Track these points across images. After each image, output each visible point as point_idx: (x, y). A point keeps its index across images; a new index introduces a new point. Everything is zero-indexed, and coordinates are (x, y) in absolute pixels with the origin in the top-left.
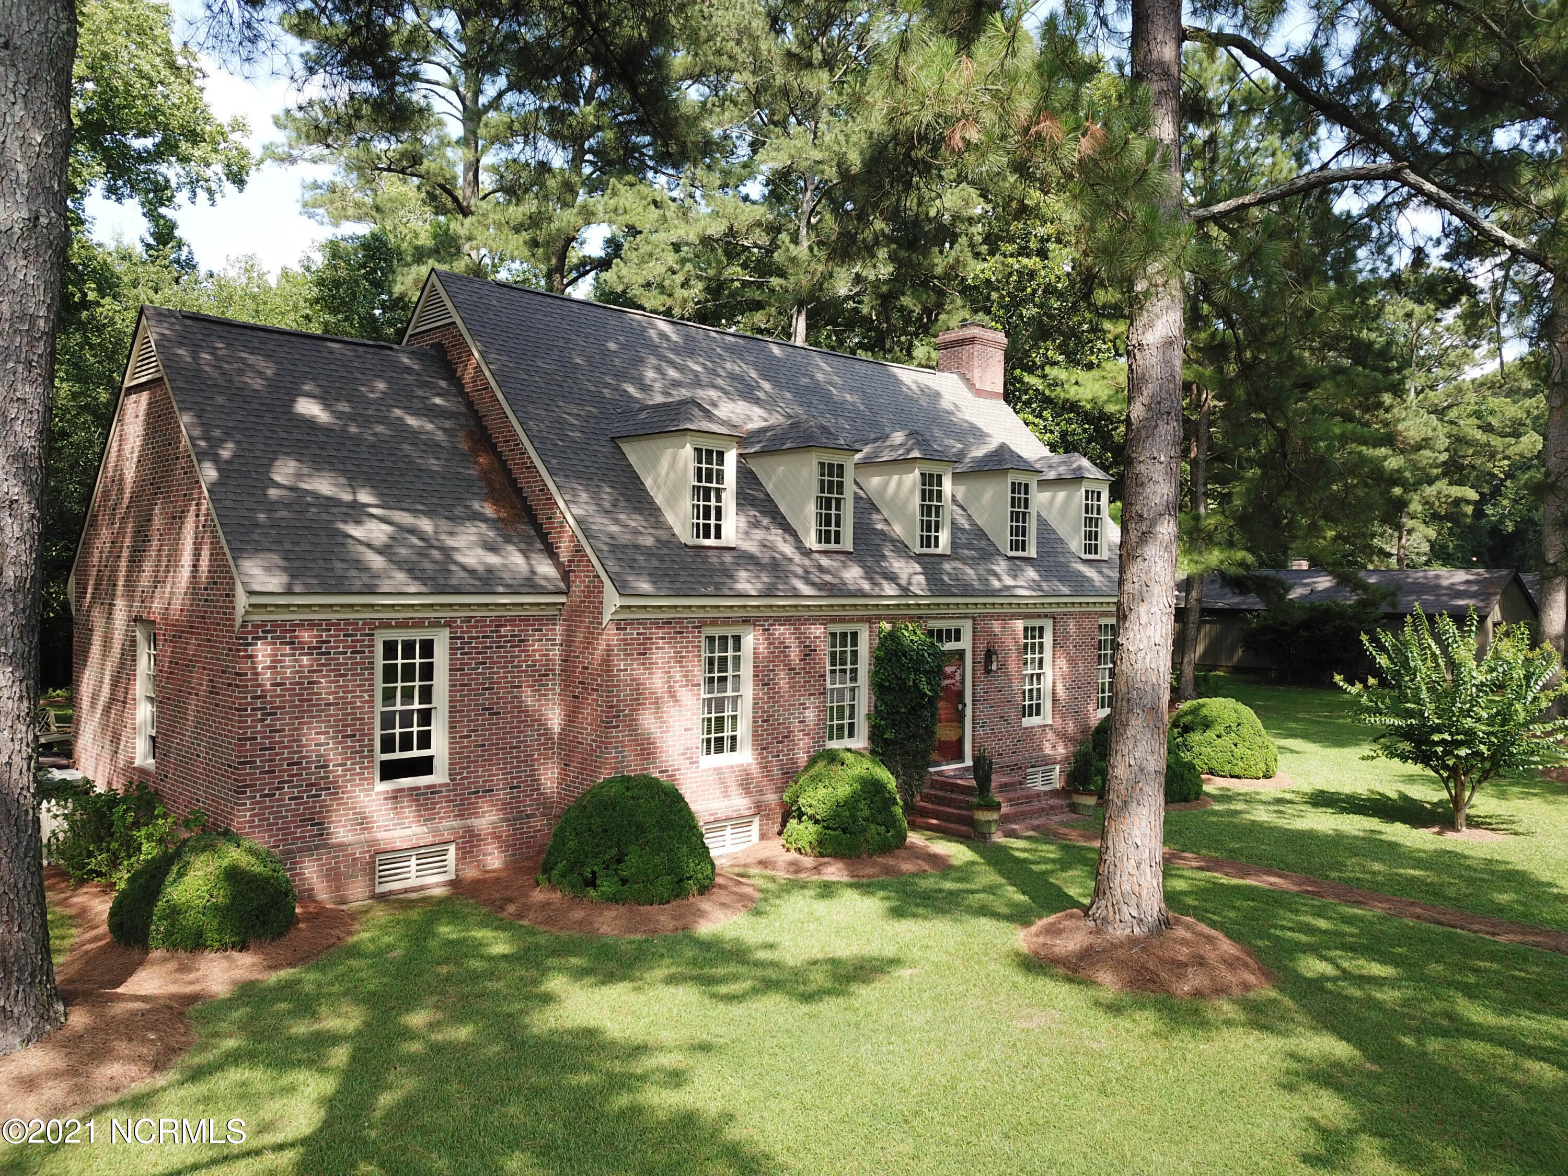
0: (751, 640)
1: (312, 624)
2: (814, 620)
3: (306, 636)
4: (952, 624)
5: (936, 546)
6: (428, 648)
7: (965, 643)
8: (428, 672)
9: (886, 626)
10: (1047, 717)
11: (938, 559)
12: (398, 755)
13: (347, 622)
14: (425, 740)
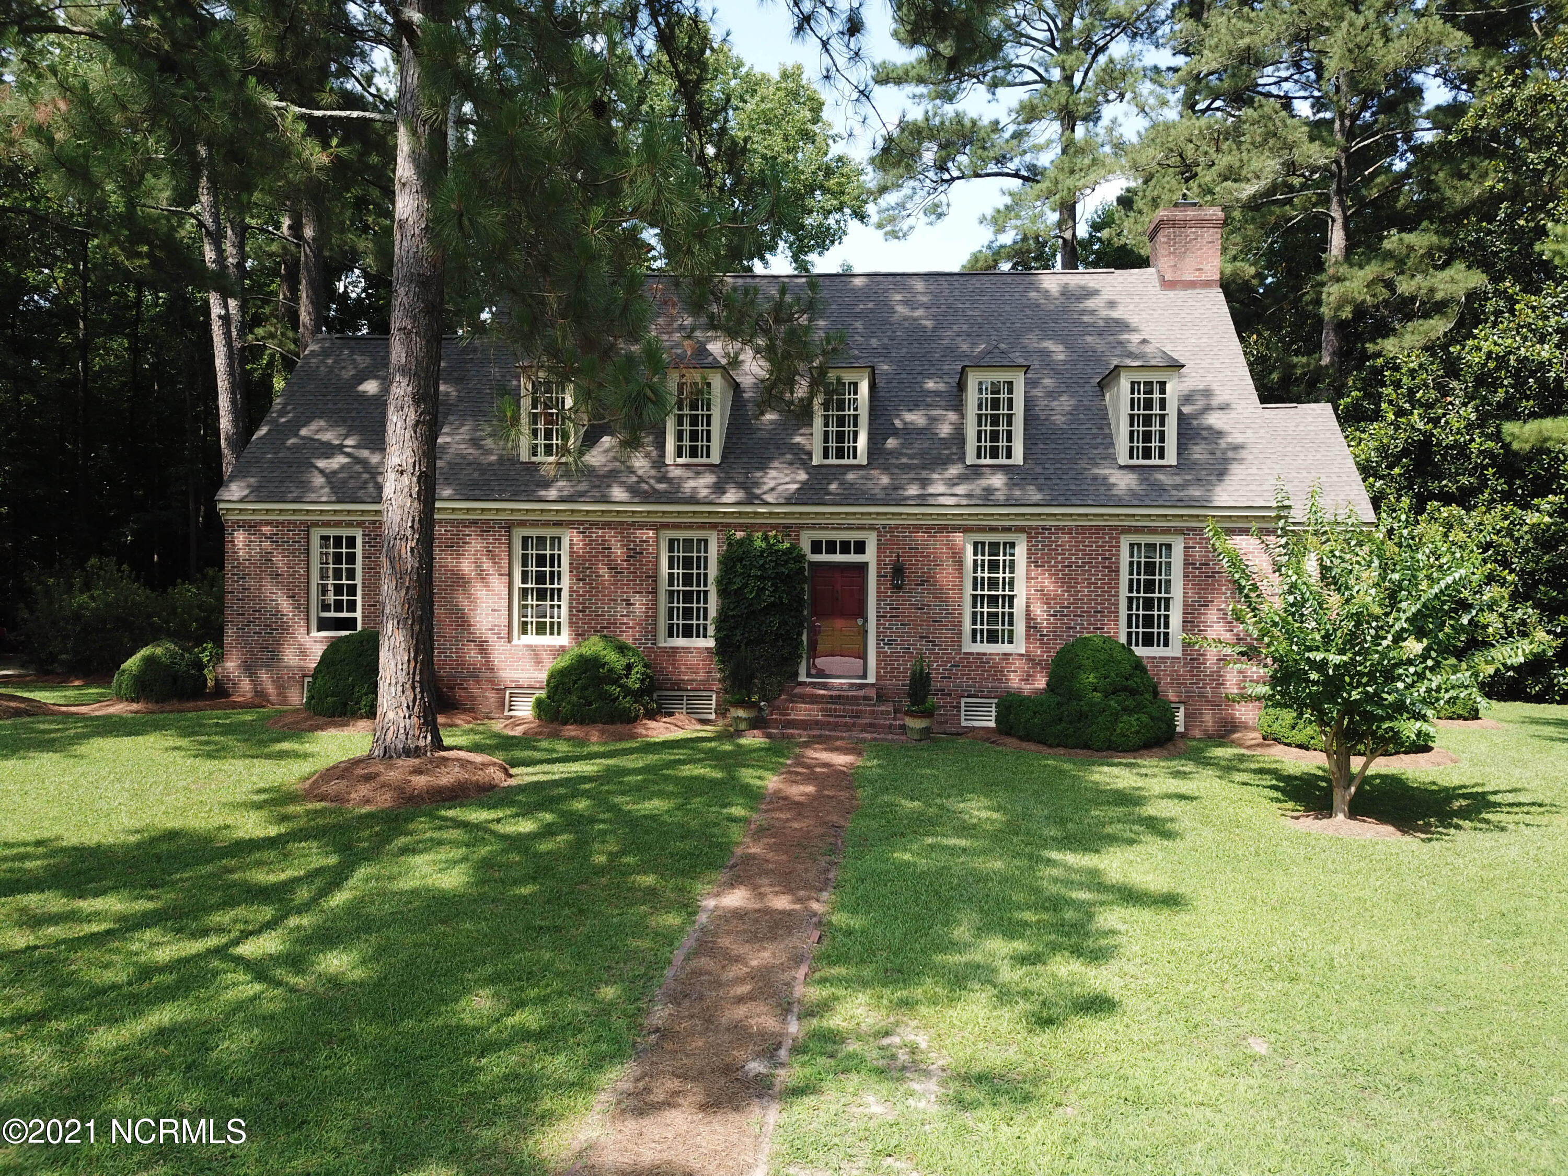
0: (570, 540)
1: (268, 523)
2: (643, 525)
3: (266, 529)
4: (852, 536)
5: (855, 457)
6: (351, 542)
7: (870, 556)
8: (351, 558)
9: (740, 535)
10: (1019, 646)
11: (843, 470)
12: (332, 614)
13: (289, 522)
14: (352, 606)
